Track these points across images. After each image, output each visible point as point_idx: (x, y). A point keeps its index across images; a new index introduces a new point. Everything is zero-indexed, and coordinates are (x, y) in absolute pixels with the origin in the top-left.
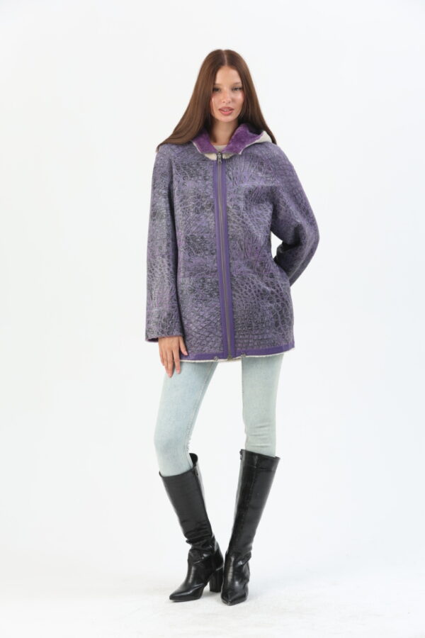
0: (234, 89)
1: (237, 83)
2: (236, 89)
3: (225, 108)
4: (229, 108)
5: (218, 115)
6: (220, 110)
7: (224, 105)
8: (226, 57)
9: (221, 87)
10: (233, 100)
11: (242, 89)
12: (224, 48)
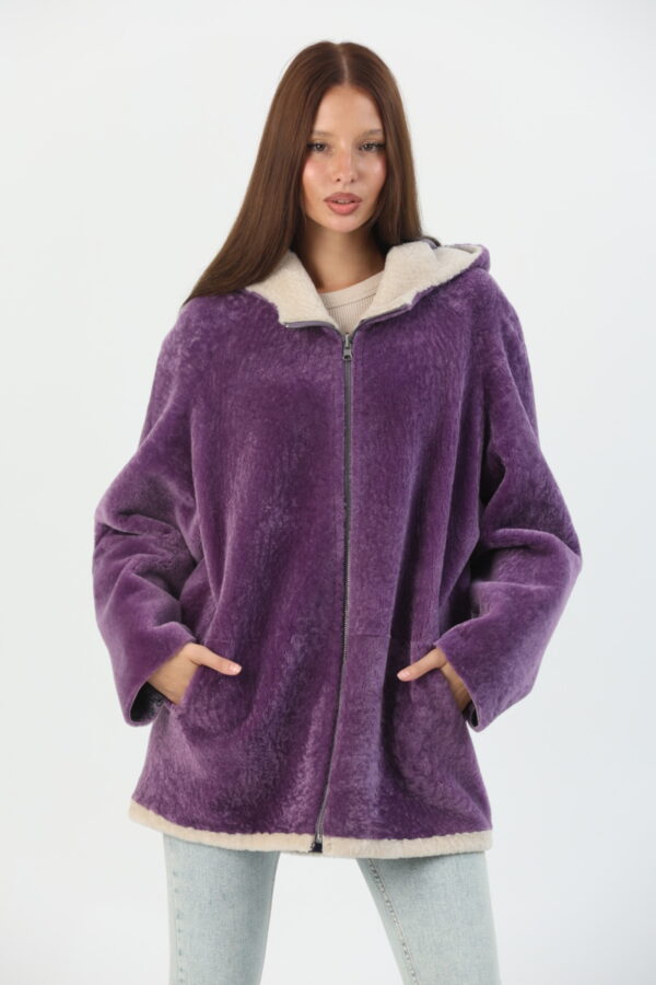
0: (363, 147)
1: (372, 132)
2: (369, 147)
3: (341, 194)
4: (349, 195)
5: (320, 213)
6: (327, 200)
7: (339, 188)
8: (345, 63)
9: (329, 141)
10: (360, 177)
11: (382, 148)
12: (337, 38)
